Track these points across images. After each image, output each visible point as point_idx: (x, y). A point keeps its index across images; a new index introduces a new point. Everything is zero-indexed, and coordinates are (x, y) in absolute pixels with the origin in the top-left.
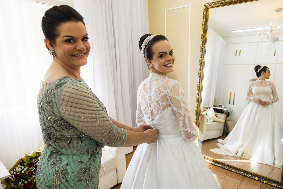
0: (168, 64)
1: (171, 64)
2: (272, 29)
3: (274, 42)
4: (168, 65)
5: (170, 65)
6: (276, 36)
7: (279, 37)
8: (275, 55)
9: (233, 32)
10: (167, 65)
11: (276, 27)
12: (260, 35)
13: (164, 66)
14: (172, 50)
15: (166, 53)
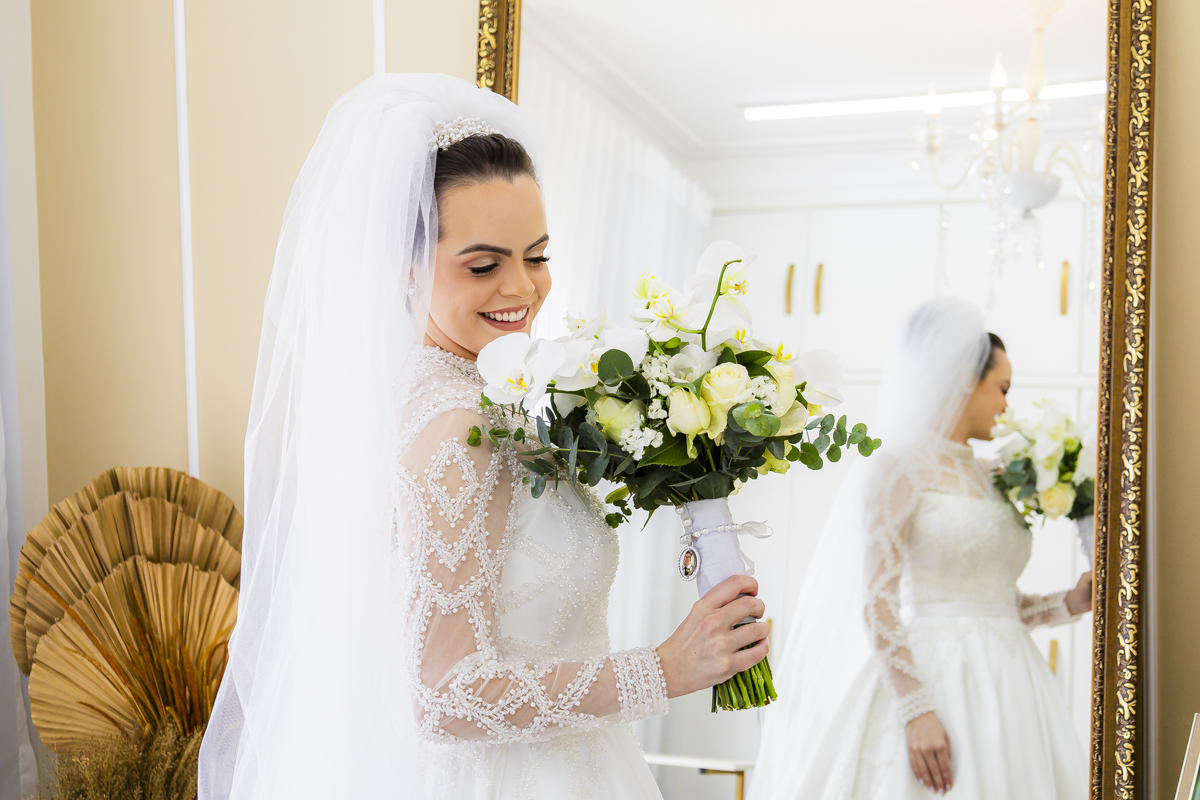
0: (502, 312)
1: (521, 315)
2: (1006, 109)
3: (1027, 213)
4: (505, 315)
5: (513, 317)
6: (1039, 166)
7: (1059, 170)
8: (1064, 310)
9: (752, 114)
10: (499, 317)
11: (1033, 96)
12: (931, 149)
13: (483, 315)
14: (545, 238)
15: (507, 253)
